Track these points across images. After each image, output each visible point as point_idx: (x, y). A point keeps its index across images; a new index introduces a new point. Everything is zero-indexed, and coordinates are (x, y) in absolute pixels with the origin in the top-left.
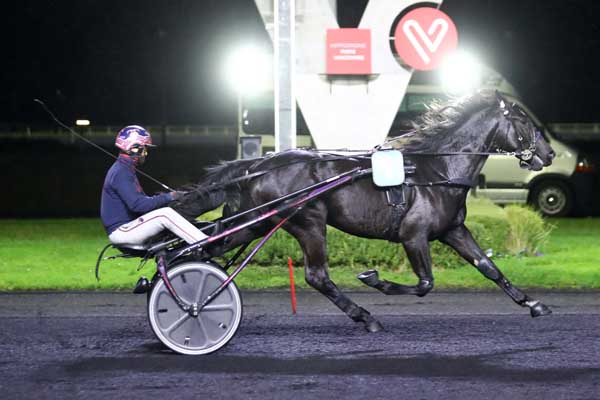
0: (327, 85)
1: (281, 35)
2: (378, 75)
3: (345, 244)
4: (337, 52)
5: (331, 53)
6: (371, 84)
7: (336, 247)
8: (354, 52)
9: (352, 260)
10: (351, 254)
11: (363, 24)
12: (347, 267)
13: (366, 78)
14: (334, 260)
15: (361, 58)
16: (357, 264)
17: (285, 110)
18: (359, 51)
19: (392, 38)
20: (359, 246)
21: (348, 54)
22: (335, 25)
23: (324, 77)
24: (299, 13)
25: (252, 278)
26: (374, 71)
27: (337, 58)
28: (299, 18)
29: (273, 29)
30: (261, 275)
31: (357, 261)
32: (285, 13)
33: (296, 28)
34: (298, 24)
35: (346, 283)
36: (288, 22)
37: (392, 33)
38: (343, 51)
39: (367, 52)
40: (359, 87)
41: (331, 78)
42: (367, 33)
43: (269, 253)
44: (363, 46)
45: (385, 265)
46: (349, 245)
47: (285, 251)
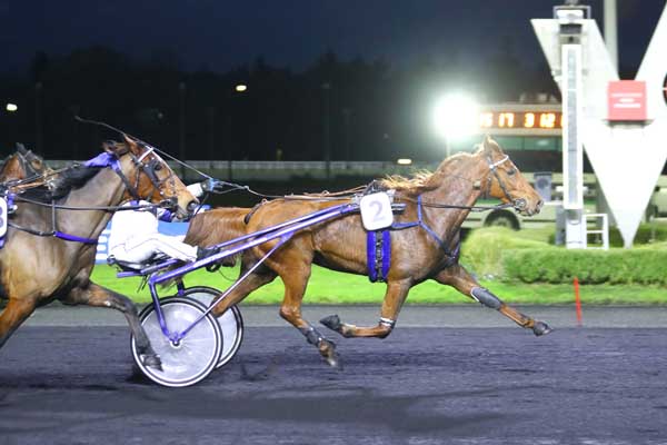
0: (609, 129)
1: (570, 86)
2: (652, 121)
3: (625, 267)
4: (617, 100)
5: (612, 101)
6: (646, 128)
7: (617, 269)
8: (631, 100)
9: (630, 278)
10: (629, 275)
11: (640, 76)
12: (625, 286)
13: (642, 123)
14: (616, 279)
15: (638, 106)
16: (635, 284)
17: (573, 151)
18: (637, 100)
19: (665, 89)
20: (635, 267)
21: (627, 103)
22: (615, 77)
23: (606, 122)
24: (585, 67)
26: (649, 116)
27: (617, 106)
28: (585, 72)
29: (561, 81)
30: (552, 291)
31: (635, 281)
32: (572, 67)
33: (582, 81)
34: (585, 78)
35: (626, 299)
36: (574, 74)
37: (665, 84)
38: (623, 100)
39: (642, 101)
40: (636, 131)
41: (613, 123)
42: (643, 84)
43: (558, 273)
44: (639, 95)
45: (658, 284)
46: (629, 267)
47: (573, 271)
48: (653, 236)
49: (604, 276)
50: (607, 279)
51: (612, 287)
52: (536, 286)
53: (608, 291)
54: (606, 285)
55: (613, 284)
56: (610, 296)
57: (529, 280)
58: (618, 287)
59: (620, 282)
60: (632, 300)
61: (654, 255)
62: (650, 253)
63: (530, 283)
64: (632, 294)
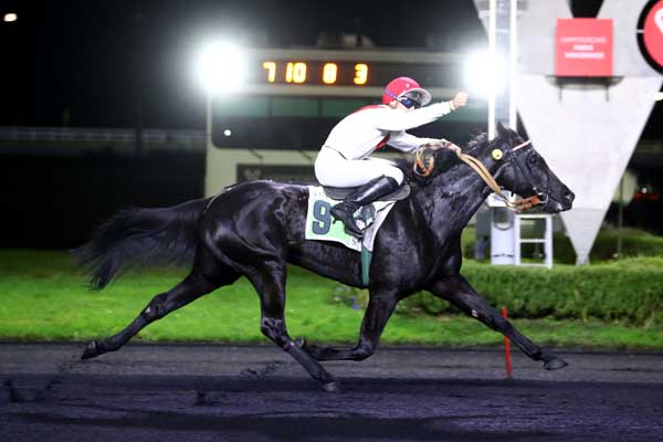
0: (553, 90)
1: (499, 25)
2: (621, 78)
3: (576, 293)
4: (569, 48)
5: (562, 49)
6: (613, 90)
7: (565, 295)
8: (590, 48)
9: (584, 311)
10: (584, 305)
11: (603, 14)
12: (578, 321)
13: (606, 81)
14: (562, 311)
15: (599, 55)
16: (591, 318)
18: (597, 48)
19: (641, 31)
20: (593, 295)
21: (584, 51)
22: (567, 14)
23: (553, 79)
25: (456, 331)
26: (616, 72)
27: (569, 55)
28: (522, 5)
29: (488, 18)
30: (469, 328)
31: (591, 314)
33: (518, 17)
34: (521, 12)
35: (578, 341)
36: (508, 8)
37: (641, 24)
38: (576, 47)
39: (607, 48)
40: (596, 94)
41: (562, 81)
42: (608, 24)
44: (602, 40)
45: (626, 319)
46: (581, 293)
47: (499, 299)
48: (619, 249)
49: (547, 305)
50: (550, 311)
51: (558, 323)
52: (446, 319)
53: (552, 329)
54: (548, 321)
55: (559, 318)
56: (555, 336)
57: (434, 310)
58: (566, 322)
59: (570, 315)
60: (588, 342)
61: (620, 276)
62: (614, 274)
63: (435, 314)
64: (585, 333)
